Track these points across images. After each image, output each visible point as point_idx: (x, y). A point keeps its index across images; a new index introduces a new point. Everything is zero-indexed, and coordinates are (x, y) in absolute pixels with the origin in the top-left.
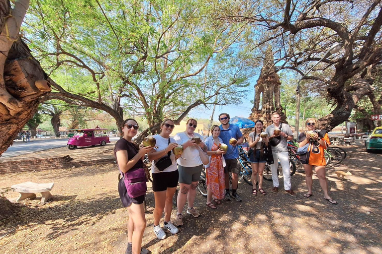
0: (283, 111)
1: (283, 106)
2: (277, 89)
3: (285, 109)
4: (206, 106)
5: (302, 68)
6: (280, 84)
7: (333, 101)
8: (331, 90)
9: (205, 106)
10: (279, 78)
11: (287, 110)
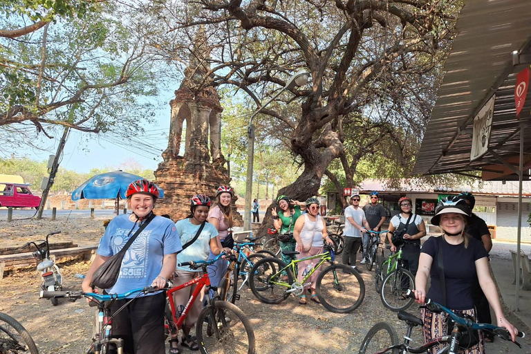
0: (226, 165)
1: (226, 157)
2: (215, 120)
3: (228, 162)
4: (40, 128)
5: (257, 89)
6: (221, 110)
7: (299, 159)
8: (297, 143)
9: (35, 128)
10: (220, 98)
11: (231, 163)
